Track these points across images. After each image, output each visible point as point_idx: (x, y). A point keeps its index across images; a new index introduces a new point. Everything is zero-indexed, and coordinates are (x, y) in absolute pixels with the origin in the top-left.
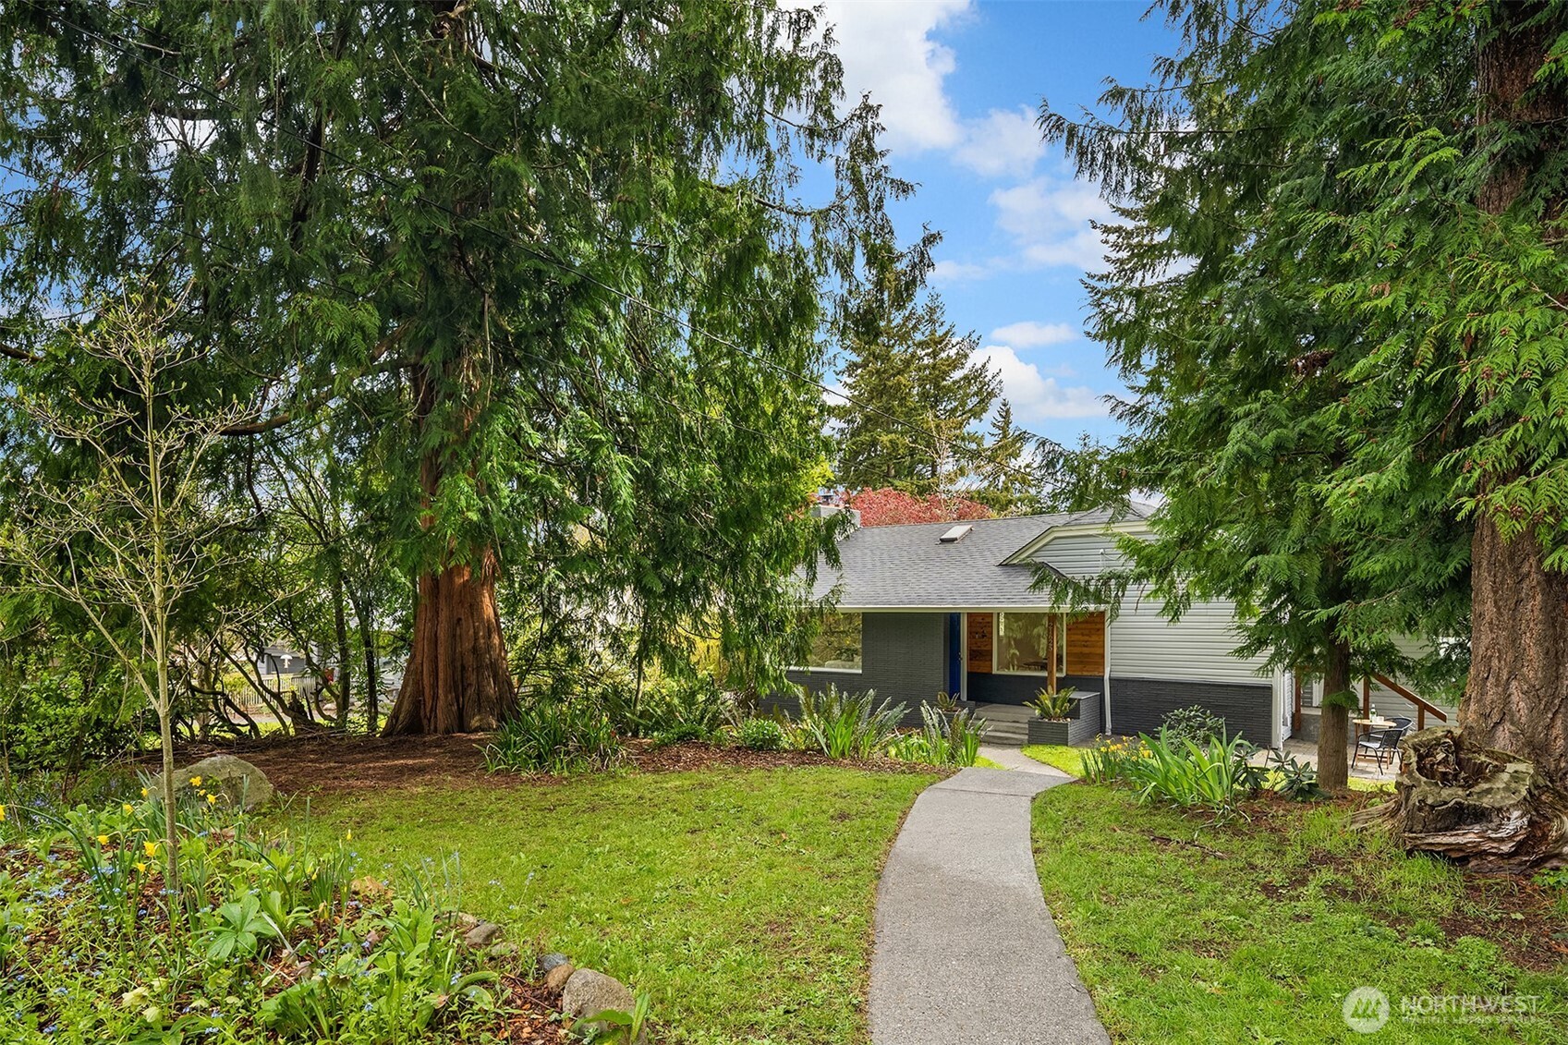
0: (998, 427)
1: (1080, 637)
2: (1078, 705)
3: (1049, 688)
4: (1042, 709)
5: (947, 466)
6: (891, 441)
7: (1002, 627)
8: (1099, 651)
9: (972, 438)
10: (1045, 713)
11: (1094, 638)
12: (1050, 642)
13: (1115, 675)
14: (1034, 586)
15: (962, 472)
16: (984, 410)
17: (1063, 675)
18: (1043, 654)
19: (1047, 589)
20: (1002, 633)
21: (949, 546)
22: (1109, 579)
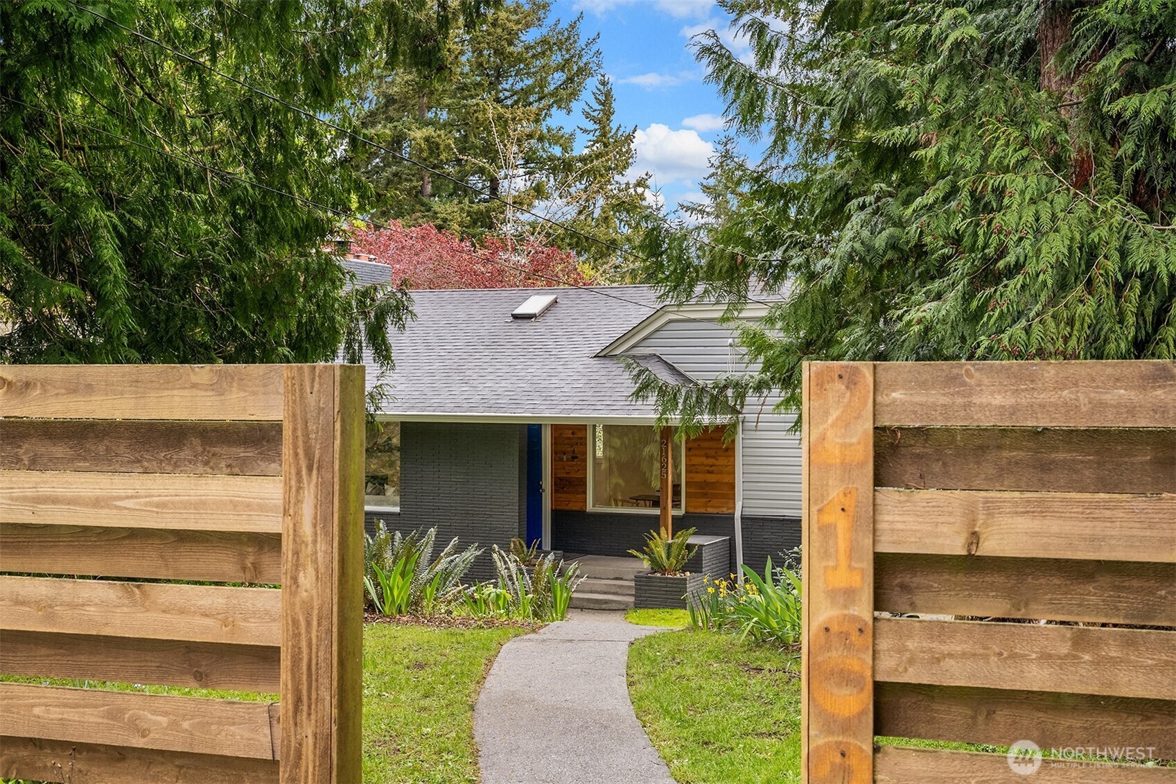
0: (594, 119)
1: (703, 460)
2: (699, 554)
3: (663, 530)
4: (653, 560)
5: (516, 183)
6: (427, 139)
7: (600, 445)
8: (726, 479)
9: (556, 138)
10: (657, 566)
11: (722, 461)
12: (664, 467)
13: (748, 512)
14: (637, 394)
15: (539, 191)
16: (574, 95)
17: (681, 512)
18: (656, 484)
19: (653, 398)
20: (599, 454)
21: (526, 325)
22: (726, 387)
